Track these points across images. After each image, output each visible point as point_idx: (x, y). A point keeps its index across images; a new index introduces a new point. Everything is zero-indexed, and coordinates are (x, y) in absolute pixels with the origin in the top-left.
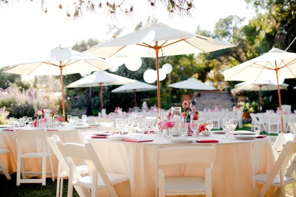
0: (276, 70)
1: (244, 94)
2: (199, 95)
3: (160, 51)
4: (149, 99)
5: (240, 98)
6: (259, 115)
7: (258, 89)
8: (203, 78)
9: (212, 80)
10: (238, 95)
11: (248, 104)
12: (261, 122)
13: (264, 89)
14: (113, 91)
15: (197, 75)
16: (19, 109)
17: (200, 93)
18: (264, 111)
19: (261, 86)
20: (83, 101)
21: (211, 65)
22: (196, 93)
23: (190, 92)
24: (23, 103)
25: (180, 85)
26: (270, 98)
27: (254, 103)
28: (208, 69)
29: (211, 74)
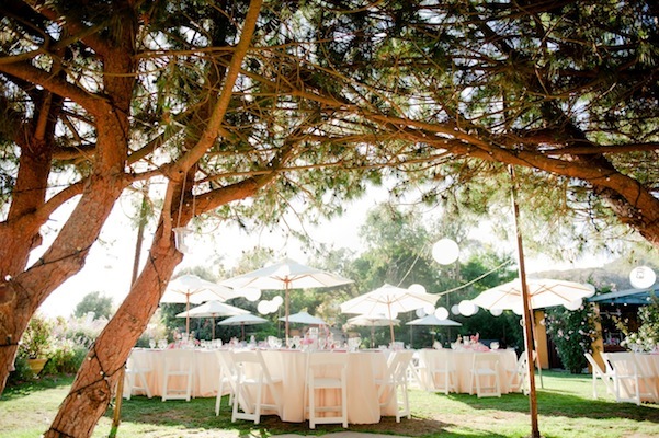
0: (389, 304)
1: (356, 329)
5: (352, 334)
7: (370, 324)
8: (312, 312)
9: (321, 315)
10: (349, 331)
13: (377, 324)
15: (306, 309)
19: (373, 321)
21: (320, 299)
26: (383, 334)
27: (366, 339)
28: (318, 303)
29: (320, 309)
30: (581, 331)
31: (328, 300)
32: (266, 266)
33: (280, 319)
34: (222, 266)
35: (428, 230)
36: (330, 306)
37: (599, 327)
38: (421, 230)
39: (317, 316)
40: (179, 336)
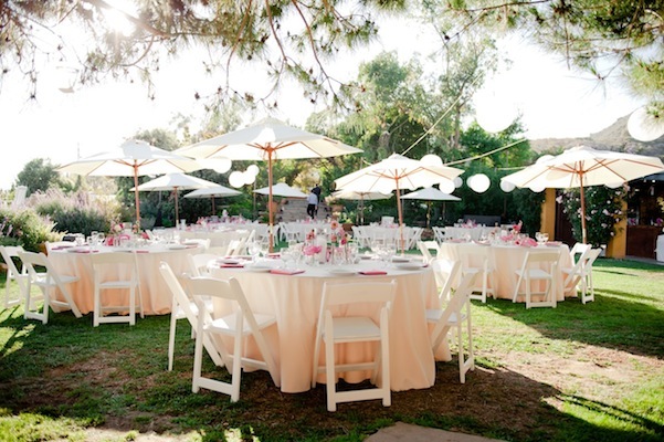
0: (397, 179)
1: (341, 202)
2: (287, 203)
3: (273, 153)
4: (227, 206)
5: (335, 208)
6: (362, 228)
7: (359, 197)
8: (289, 182)
9: (299, 185)
10: (332, 203)
11: (345, 215)
12: (365, 236)
13: (366, 197)
14: (186, 196)
15: (284, 179)
16: (65, 217)
17: (287, 201)
18: (366, 224)
19: (362, 194)
20: (146, 208)
21: (299, 167)
22: (283, 200)
23: (277, 199)
24: (71, 209)
25: (264, 191)
26: (371, 208)
27: (352, 213)
28: (296, 172)
29: (298, 179)
30: (605, 212)
31: (307, 169)
32: (237, 129)
33: (256, 191)
34: (187, 129)
35: (427, 89)
36: (309, 176)
37: (625, 206)
38: (419, 89)
39: (294, 187)
40: (118, 227)
